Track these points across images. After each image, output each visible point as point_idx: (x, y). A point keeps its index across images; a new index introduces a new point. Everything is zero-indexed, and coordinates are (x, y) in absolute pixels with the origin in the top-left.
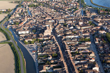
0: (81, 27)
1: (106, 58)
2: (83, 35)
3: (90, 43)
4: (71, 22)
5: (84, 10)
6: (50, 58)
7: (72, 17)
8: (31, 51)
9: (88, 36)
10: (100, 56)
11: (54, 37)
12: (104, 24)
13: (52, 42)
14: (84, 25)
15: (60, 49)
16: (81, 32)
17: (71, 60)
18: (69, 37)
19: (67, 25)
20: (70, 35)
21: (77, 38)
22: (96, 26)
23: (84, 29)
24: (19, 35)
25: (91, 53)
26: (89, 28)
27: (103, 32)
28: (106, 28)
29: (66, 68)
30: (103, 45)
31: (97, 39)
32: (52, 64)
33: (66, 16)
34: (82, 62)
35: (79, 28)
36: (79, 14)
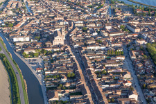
0: (109, 33)
1: (147, 81)
2: (113, 45)
3: (123, 58)
4: (94, 25)
5: (112, 7)
6: (64, 80)
7: (95, 18)
8: (35, 68)
9: (120, 48)
10: (138, 79)
11: (69, 48)
12: (144, 31)
13: (65, 56)
14: (113, 31)
16: (109, 41)
17: (97, 82)
18: (92, 48)
19: (88, 29)
20: (92, 45)
21: (104, 50)
23: (114, 37)
24: (14, 43)
25: (125, 73)
26: (120, 36)
27: (142, 42)
29: (89, 94)
30: (142, 62)
32: (67, 88)
33: (86, 16)
34: (112, 86)
35: (106, 35)
36: (105, 13)
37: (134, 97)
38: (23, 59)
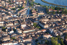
0: (23, 30)
2: (24, 41)
4: (12, 25)
5: (31, 8)
7: (14, 18)
14: (28, 28)
16: (21, 38)
19: (6, 28)
22: (42, 28)
23: (26, 34)
26: (32, 32)
27: (48, 36)
28: (52, 30)
35: (20, 32)
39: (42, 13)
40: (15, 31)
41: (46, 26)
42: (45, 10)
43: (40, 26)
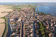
1: (36, 31)
3: (33, 25)
5: (34, 13)
6: (17, 30)
7: (30, 15)
8: (11, 27)
9: (33, 22)
10: (34, 30)
11: (21, 22)
13: (19, 24)
14: (33, 18)
15: (21, 26)
17: (24, 31)
18: (26, 22)
19: (27, 18)
21: (29, 23)
22: (37, 18)
25: (31, 29)
28: (39, 19)
29: (21, 34)
31: (35, 23)
32: (16, 32)
33: (28, 15)
34: (27, 32)
35: (31, 19)
36: (32, 14)
37: (32, 35)
38: (10, 24)
39: (37, 14)
40: (29, 18)
41: (38, 18)
42: (38, 14)
43: (36, 18)
